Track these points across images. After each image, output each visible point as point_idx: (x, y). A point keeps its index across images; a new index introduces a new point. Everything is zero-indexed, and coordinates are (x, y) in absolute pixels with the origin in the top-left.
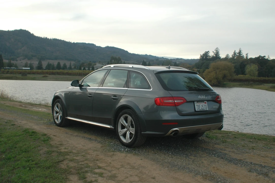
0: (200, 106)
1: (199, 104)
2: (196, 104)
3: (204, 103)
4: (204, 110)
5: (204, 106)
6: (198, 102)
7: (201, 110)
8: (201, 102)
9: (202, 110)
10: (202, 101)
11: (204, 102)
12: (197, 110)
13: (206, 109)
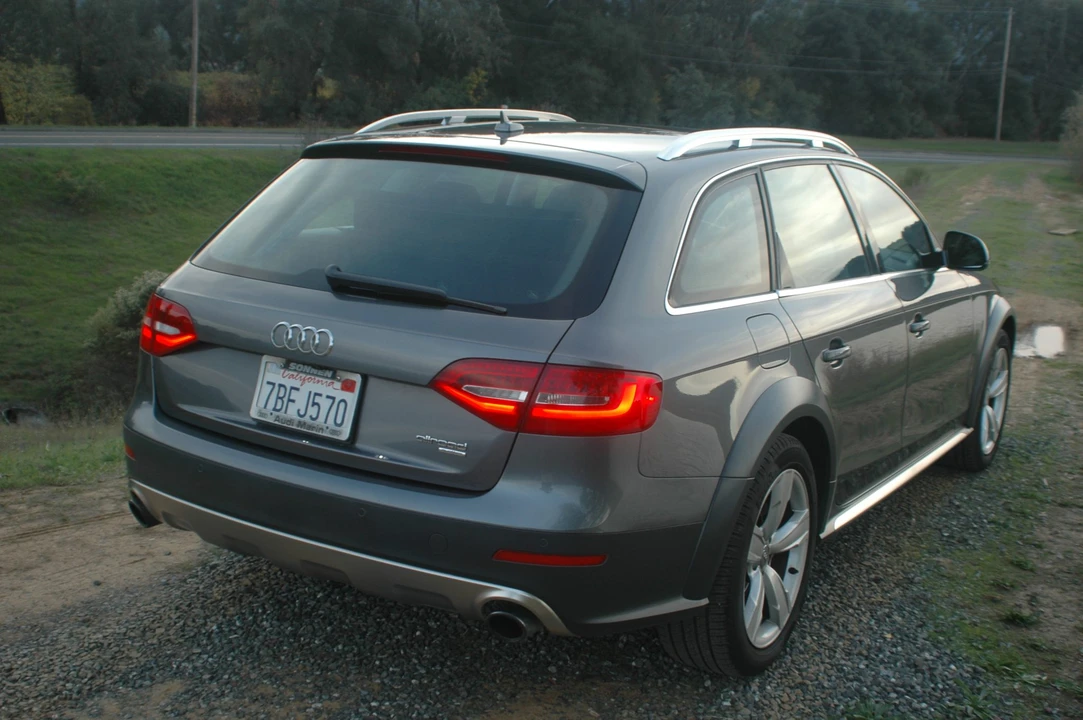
0: (294, 395)
1: (289, 383)
2: (271, 372)
3: (338, 385)
4: (311, 427)
5: (325, 404)
6: (286, 366)
7: (291, 421)
8: (315, 371)
9: (300, 424)
10: (323, 365)
11: (334, 377)
12: (261, 414)
13: (334, 432)
